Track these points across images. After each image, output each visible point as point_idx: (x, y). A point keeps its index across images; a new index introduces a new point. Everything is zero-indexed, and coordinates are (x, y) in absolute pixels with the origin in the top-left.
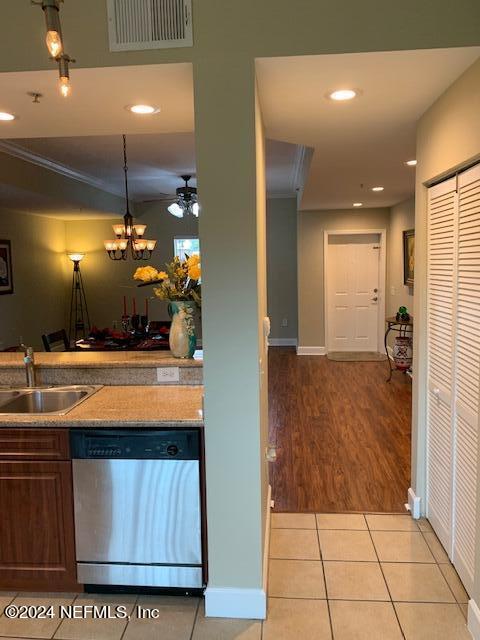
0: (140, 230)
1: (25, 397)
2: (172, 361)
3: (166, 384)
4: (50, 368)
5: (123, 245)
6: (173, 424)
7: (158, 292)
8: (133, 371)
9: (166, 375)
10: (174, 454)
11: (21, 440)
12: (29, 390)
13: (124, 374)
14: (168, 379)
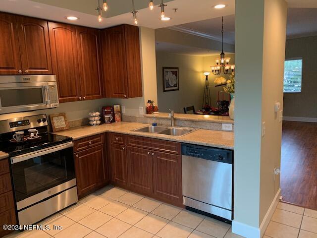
0: (228, 60)
1: (169, 130)
2: (229, 121)
3: (226, 131)
4: (180, 120)
5: (219, 68)
6: (221, 147)
7: (225, 89)
8: (212, 124)
9: (226, 127)
10: (221, 159)
11: (165, 145)
12: (171, 128)
13: (208, 125)
14: (227, 129)
